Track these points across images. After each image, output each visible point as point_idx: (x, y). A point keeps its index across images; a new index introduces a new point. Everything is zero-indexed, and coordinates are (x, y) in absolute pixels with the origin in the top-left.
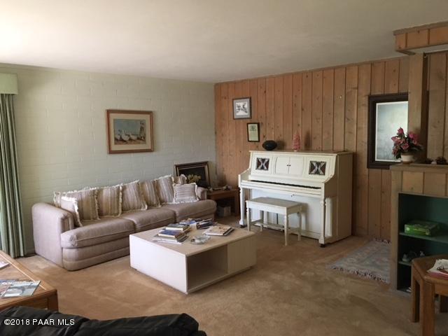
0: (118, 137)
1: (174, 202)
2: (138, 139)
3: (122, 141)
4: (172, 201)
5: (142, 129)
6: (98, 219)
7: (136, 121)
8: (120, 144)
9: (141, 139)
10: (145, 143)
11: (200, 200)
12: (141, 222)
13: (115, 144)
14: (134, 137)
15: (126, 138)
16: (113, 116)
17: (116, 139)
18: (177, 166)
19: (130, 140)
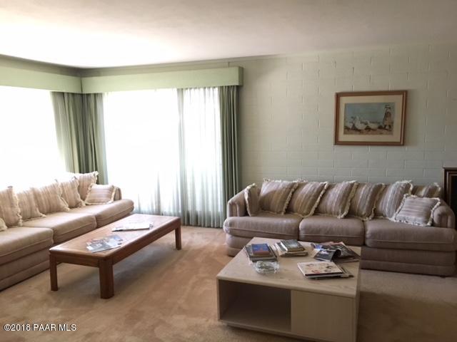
0: (350, 126)
1: (393, 219)
2: (380, 128)
3: (355, 130)
4: (391, 217)
5: (388, 115)
6: (283, 213)
7: (380, 104)
8: (352, 134)
9: (385, 127)
10: (392, 134)
11: (433, 225)
12: (307, 229)
13: (345, 133)
14: (373, 126)
15: (360, 126)
16: (344, 100)
17: (346, 128)
18: (446, 170)
19: (368, 129)
